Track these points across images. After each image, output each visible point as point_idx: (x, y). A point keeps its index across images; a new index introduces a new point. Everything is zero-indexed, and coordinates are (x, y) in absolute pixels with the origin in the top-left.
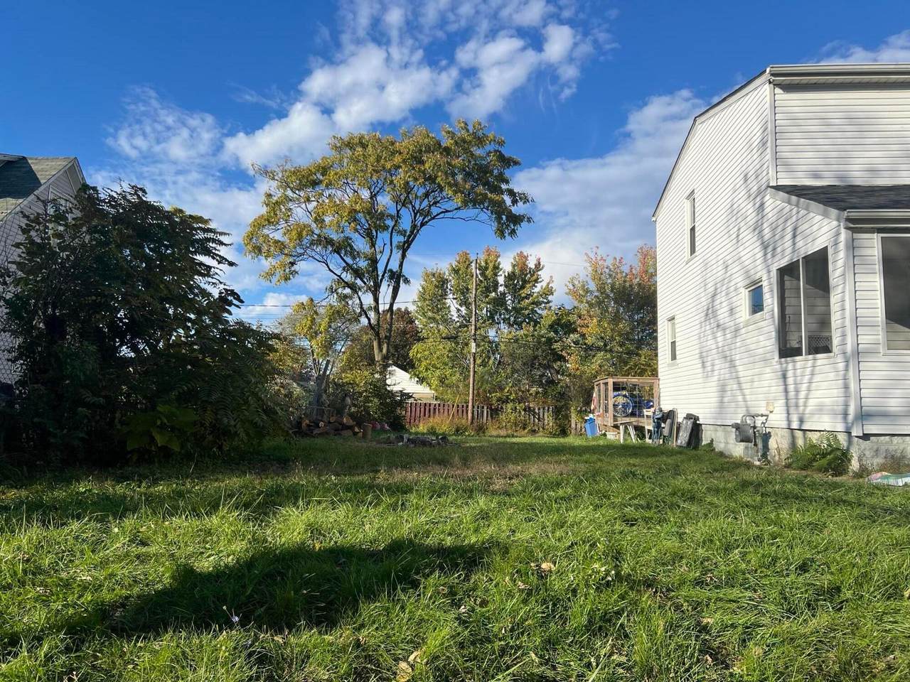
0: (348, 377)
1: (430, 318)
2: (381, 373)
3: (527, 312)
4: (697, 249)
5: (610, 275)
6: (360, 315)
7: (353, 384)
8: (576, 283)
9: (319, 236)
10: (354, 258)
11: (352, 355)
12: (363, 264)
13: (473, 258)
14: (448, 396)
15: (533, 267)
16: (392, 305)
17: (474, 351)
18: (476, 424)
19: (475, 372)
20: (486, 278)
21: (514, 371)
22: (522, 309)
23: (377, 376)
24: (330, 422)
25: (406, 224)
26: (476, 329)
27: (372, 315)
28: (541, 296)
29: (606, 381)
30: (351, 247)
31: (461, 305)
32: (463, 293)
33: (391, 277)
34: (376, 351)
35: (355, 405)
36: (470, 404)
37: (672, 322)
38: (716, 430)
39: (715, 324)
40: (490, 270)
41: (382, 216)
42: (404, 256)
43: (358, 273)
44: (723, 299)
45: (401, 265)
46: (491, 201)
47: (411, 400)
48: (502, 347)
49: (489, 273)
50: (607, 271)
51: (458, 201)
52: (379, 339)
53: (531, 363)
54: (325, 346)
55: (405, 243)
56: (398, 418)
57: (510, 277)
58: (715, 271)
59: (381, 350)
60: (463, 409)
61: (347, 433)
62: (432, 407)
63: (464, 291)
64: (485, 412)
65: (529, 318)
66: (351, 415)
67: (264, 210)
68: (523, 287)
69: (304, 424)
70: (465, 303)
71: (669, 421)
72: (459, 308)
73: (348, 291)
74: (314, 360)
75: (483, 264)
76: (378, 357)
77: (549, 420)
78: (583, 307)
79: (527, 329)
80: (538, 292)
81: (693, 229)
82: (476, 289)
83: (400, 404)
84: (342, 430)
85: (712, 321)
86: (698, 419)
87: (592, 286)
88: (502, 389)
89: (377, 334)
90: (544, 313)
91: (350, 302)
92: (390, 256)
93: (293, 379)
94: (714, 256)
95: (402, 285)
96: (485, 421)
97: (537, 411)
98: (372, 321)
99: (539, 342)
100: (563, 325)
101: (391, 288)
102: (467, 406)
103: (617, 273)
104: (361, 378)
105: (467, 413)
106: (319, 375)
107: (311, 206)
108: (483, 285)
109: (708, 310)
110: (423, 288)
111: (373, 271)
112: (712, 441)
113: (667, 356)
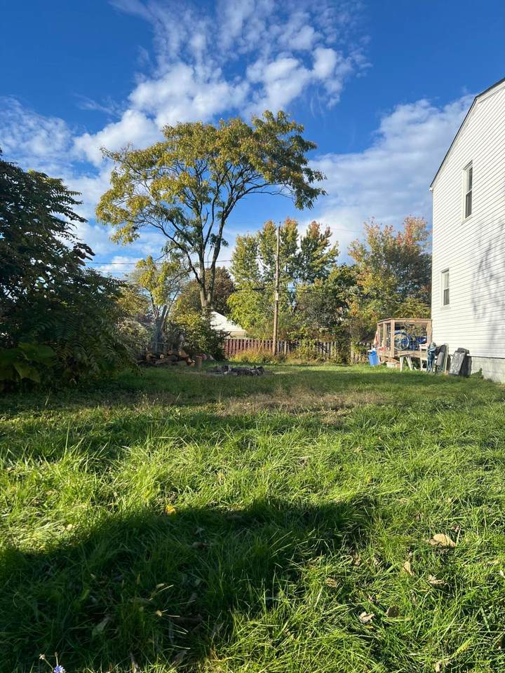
0: (180, 319)
1: (242, 274)
2: (206, 316)
3: (317, 269)
4: (472, 212)
5: (383, 240)
6: (189, 271)
7: (185, 324)
8: (356, 245)
9: (156, 206)
10: (184, 225)
11: (184, 302)
12: (191, 230)
13: (277, 225)
14: (257, 334)
15: (324, 234)
16: (214, 263)
17: (277, 299)
18: (278, 355)
19: (277, 315)
20: (287, 243)
21: (308, 315)
22: (314, 267)
23: (204, 318)
24: (168, 355)
25: (225, 196)
26: (278, 283)
27: (198, 270)
28: (329, 256)
29: (389, 322)
30: (182, 217)
31: (267, 264)
32: (268, 254)
33: (213, 241)
34: (202, 299)
35: (187, 341)
36: (274, 340)
37: (446, 273)
38: (486, 362)
39: (489, 274)
40: (289, 236)
41: (205, 190)
42: (223, 223)
43: (186, 237)
44: (497, 253)
45: (221, 230)
46: (293, 178)
47: (228, 337)
48: (299, 296)
49: (289, 238)
50: (381, 236)
51: (266, 177)
52: (204, 290)
53: (321, 308)
54: (162, 295)
55: (224, 212)
56: (220, 350)
57: (306, 242)
58: (490, 230)
59: (206, 299)
60: (268, 344)
61: (182, 363)
62: (245, 343)
63: (269, 253)
64: (285, 347)
65: (319, 274)
66: (184, 349)
67: (112, 187)
68: (315, 250)
69: (148, 356)
70: (270, 262)
71: (441, 354)
72: (265, 265)
73: (179, 251)
74: (154, 306)
75: (284, 231)
76: (203, 304)
77: (334, 352)
78: (361, 265)
79: (318, 282)
80: (327, 254)
81: (469, 196)
82: (279, 251)
83: (221, 340)
84: (178, 361)
85: (485, 272)
86: (468, 353)
87: (369, 249)
88: (297, 328)
89: (203, 286)
90: (331, 270)
91: (181, 260)
92: (212, 224)
93: (138, 320)
94: (490, 216)
95: (222, 247)
96: (285, 353)
97: (325, 345)
98: (199, 276)
99: (327, 292)
100: (346, 279)
101: (213, 249)
102: (272, 342)
103: (388, 238)
104: (191, 320)
105: (272, 346)
106: (158, 318)
107: (149, 183)
108: (283, 248)
109: (482, 262)
110: (237, 250)
111: (199, 235)
112: (481, 370)
113: (440, 301)
